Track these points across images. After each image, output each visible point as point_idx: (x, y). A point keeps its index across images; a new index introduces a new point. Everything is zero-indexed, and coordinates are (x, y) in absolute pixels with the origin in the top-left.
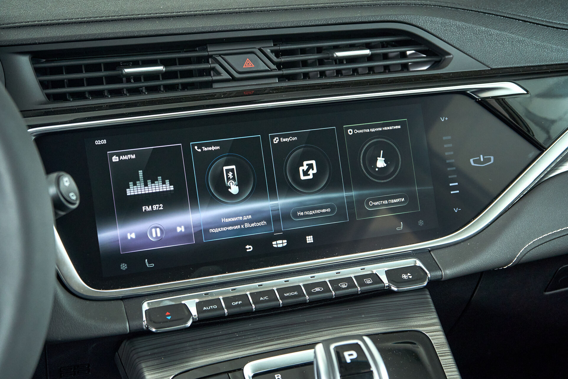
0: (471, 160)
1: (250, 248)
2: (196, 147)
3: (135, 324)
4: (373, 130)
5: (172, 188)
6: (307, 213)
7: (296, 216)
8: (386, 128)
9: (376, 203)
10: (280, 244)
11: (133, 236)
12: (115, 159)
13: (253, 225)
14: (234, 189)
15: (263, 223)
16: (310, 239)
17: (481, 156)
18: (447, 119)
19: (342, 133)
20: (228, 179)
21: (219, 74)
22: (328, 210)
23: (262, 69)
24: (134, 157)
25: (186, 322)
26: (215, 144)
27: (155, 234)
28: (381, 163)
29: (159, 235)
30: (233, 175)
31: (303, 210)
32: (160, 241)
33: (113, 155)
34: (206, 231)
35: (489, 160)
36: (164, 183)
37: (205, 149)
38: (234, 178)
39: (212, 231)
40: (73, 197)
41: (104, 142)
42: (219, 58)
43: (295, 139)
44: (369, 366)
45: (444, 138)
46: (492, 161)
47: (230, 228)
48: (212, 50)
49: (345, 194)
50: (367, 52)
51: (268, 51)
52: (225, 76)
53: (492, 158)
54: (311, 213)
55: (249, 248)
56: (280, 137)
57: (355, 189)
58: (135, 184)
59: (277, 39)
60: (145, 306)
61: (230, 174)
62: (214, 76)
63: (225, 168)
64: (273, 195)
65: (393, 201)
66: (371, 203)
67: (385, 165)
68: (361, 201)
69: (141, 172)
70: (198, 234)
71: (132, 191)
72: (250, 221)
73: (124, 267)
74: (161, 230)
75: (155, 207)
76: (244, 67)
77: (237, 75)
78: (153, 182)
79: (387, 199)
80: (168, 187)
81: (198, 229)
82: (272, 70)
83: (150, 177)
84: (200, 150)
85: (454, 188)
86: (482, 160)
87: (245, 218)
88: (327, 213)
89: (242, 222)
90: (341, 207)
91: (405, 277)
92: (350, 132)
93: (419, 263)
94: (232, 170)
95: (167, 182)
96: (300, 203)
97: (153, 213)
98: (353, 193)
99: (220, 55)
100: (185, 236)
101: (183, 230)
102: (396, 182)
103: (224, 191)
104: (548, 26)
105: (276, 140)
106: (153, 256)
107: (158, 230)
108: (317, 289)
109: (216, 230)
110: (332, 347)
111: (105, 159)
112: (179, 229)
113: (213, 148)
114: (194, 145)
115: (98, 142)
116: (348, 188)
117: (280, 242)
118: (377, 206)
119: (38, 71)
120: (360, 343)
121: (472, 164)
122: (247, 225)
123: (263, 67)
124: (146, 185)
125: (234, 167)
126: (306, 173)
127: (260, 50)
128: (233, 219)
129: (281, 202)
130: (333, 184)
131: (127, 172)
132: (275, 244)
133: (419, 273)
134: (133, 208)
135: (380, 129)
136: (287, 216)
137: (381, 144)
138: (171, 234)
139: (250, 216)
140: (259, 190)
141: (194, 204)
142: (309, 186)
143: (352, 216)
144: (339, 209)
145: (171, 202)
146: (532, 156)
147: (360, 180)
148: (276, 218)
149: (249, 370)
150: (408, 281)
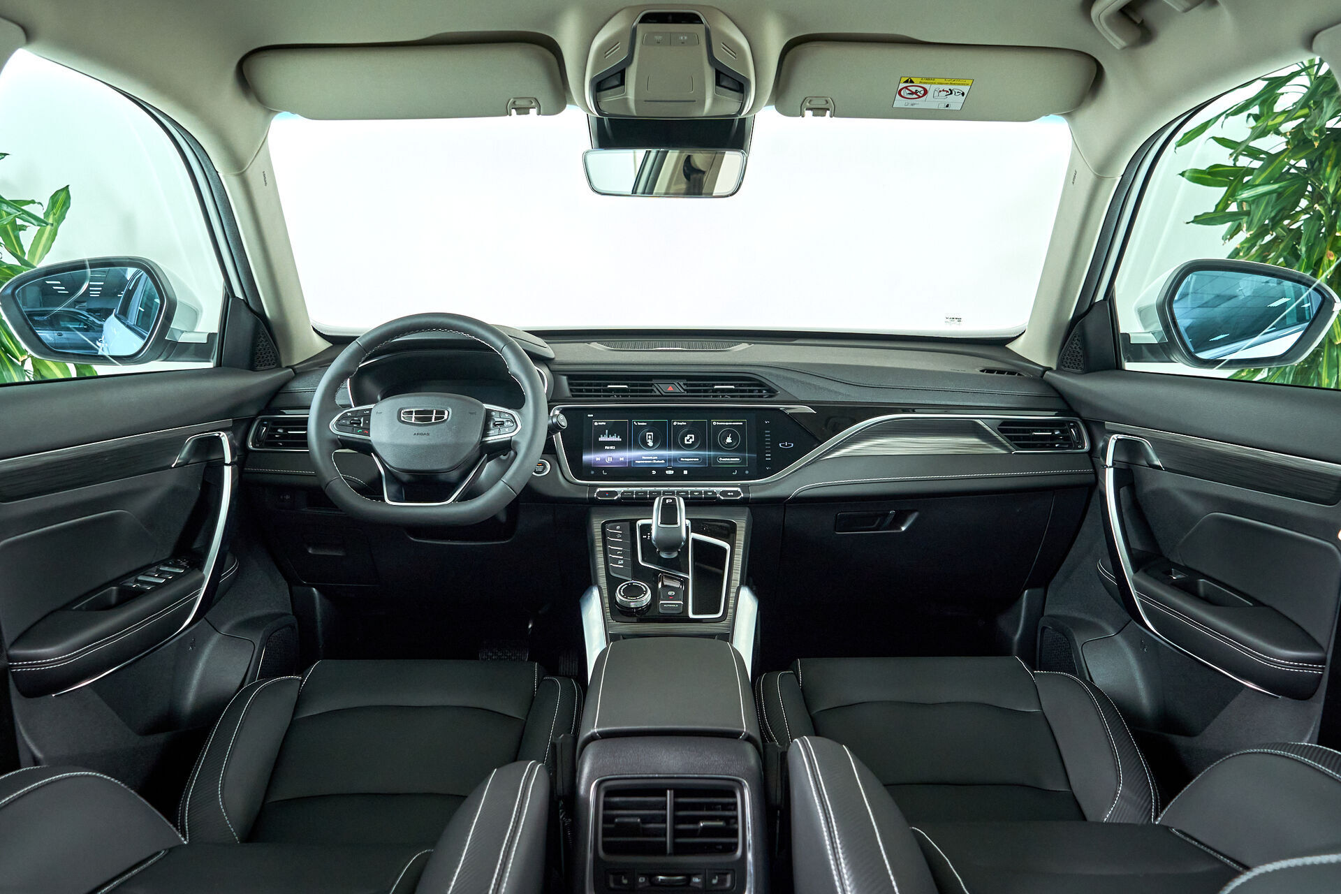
0: (780, 444)
2: (635, 422)
3: (591, 496)
4: (727, 424)
6: (685, 460)
7: (680, 460)
8: (734, 424)
9: (723, 459)
10: (671, 472)
11: (599, 459)
12: (596, 424)
13: (657, 462)
14: (651, 444)
15: (663, 461)
16: (685, 472)
17: (786, 443)
18: (769, 422)
19: (710, 423)
20: (648, 439)
21: (655, 392)
22: (698, 460)
24: (604, 424)
25: (615, 499)
26: (644, 422)
27: (609, 460)
28: (729, 440)
29: (611, 460)
31: (684, 458)
32: (611, 463)
33: (595, 422)
34: (634, 461)
35: (791, 445)
36: (617, 437)
37: (639, 424)
38: (651, 439)
39: (636, 462)
40: (563, 424)
41: (593, 415)
42: (656, 385)
43: (685, 424)
44: (676, 507)
45: (766, 432)
47: (646, 462)
48: (653, 381)
49: (707, 453)
50: (733, 387)
51: (681, 384)
52: (658, 393)
54: (688, 460)
55: (654, 472)
56: (677, 422)
57: (713, 451)
58: (603, 436)
59: (689, 378)
60: (598, 490)
61: (650, 437)
62: (653, 393)
63: (647, 434)
64: (670, 449)
65: (732, 459)
66: (721, 459)
67: (731, 441)
68: (716, 457)
69: (607, 431)
70: (630, 462)
71: (602, 439)
72: (656, 460)
73: (592, 472)
75: (611, 447)
76: (668, 390)
77: (664, 394)
78: (612, 436)
79: (730, 458)
80: (619, 439)
81: (630, 460)
82: (682, 393)
83: (611, 434)
84: (636, 424)
85: (768, 457)
86: (786, 445)
87: (654, 458)
88: (696, 461)
89: (652, 460)
90: (704, 459)
91: (729, 494)
92: (714, 423)
93: (739, 490)
95: (619, 437)
96: (683, 455)
97: (610, 450)
98: (712, 453)
100: (624, 463)
101: (623, 460)
102: (736, 450)
103: (645, 444)
104: (841, 382)
105: (675, 423)
106: (606, 469)
107: (611, 458)
108: (683, 493)
109: (639, 462)
111: (591, 423)
112: (621, 459)
113: (643, 424)
115: (589, 416)
116: (709, 450)
118: (724, 461)
119: (570, 384)
120: (676, 498)
121: (781, 446)
122: (654, 461)
123: (678, 391)
124: (608, 437)
125: (652, 434)
126: (688, 441)
127: (678, 382)
128: (649, 458)
129: (673, 453)
130: (702, 448)
131: (601, 431)
132: (667, 472)
133: (737, 493)
134: (601, 447)
135: (731, 423)
136: (675, 460)
137: (731, 431)
138: (616, 461)
139: (656, 458)
140: (663, 446)
141: (630, 449)
142: (689, 447)
143: (710, 464)
144: (703, 460)
145: (619, 446)
146: (815, 445)
147: (716, 447)
148: (670, 460)
149: (640, 523)
150: (731, 496)
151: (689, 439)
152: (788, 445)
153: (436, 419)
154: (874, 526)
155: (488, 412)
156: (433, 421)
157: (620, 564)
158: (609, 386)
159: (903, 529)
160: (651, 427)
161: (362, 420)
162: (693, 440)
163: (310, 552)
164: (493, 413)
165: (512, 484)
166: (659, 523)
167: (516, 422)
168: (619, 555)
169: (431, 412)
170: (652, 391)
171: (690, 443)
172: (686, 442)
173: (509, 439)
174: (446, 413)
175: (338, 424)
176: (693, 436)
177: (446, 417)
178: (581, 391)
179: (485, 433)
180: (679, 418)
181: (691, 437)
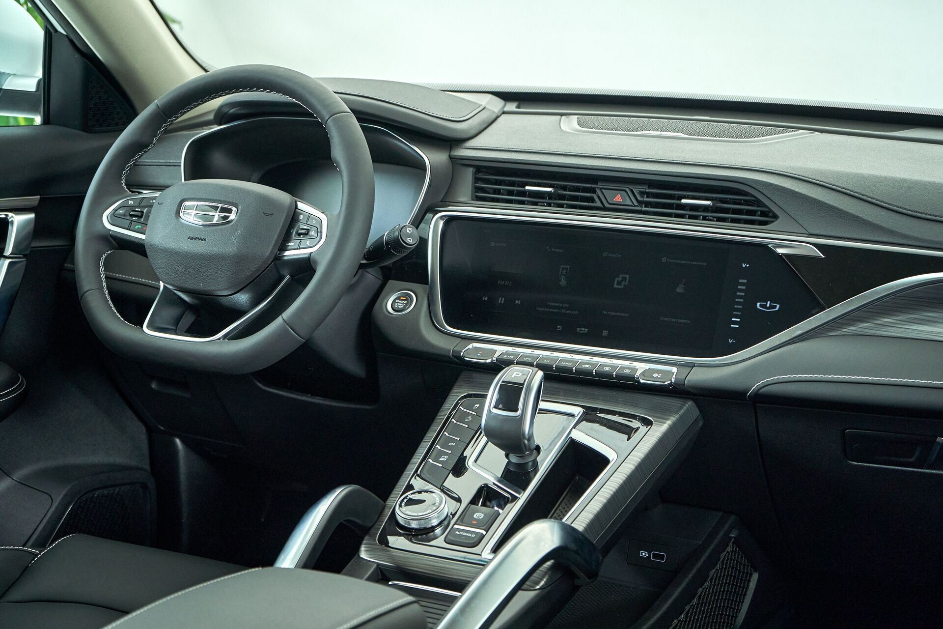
0: (758, 304)
1: (560, 328)
2: (548, 247)
3: (456, 353)
4: (683, 262)
5: (522, 272)
6: (609, 313)
7: (600, 312)
8: (694, 263)
9: (665, 319)
11: (487, 299)
13: (568, 312)
14: (563, 283)
15: (576, 312)
16: (605, 333)
17: (769, 302)
18: (748, 265)
19: (657, 259)
20: (562, 275)
21: (594, 201)
22: (627, 315)
23: (627, 203)
24: (505, 245)
25: (488, 360)
26: (561, 248)
27: (499, 302)
28: (680, 289)
29: (503, 302)
30: (566, 272)
31: (607, 310)
32: (501, 307)
34: (535, 308)
35: (775, 307)
36: (518, 267)
37: (553, 250)
38: (565, 275)
39: (538, 308)
40: (410, 240)
42: (598, 191)
43: (620, 256)
45: (741, 281)
46: (777, 309)
47: (551, 310)
48: (600, 185)
49: (644, 306)
50: (709, 203)
51: (637, 191)
52: (598, 204)
53: (778, 306)
54: (612, 314)
56: (609, 252)
57: (653, 304)
59: (651, 184)
60: (470, 346)
61: (564, 272)
63: (562, 266)
64: (588, 294)
65: (679, 320)
66: (662, 318)
67: (683, 291)
68: (655, 315)
69: (506, 257)
71: (496, 268)
72: (567, 309)
74: (505, 299)
75: (506, 283)
76: (614, 200)
77: (607, 205)
78: (511, 265)
79: (676, 318)
82: (635, 206)
84: (549, 250)
85: (735, 323)
86: (768, 305)
87: (564, 306)
88: (625, 317)
89: (561, 308)
91: (656, 375)
92: (664, 260)
93: (673, 370)
94: (566, 269)
95: (520, 267)
96: (608, 305)
97: (503, 286)
98: (650, 307)
99: (601, 189)
101: (519, 303)
103: (556, 283)
105: (605, 254)
107: (503, 299)
108: (587, 366)
109: (542, 309)
112: (517, 302)
113: (559, 250)
116: (648, 303)
117: (583, 329)
118: (667, 321)
119: (476, 180)
121: (758, 307)
122: (563, 311)
123: (629, 202)
124: (506, 266)
125: (569, 267)
126: (619, 283)
127: (632, 190)
128: (557, 304)
129: (593, 300)
130: (637, 297)
131: (498, 255)
132: (578, 330)
133: (668, 375)
134: (493, 280)
135: (689, 262)
136: (594, 311)
137: (686, 274)
138: (511, 304)
139: (568, 305)
140: (580, 288)
142: (618, 293)
143: (644, 324)
144: (635, 316)
145: (518, 281)
146: (814, 312)
147: (659, 298)
148: (586, 312)
150: (657, 379)
151: (622, 281)
152: (771, 307)
154: (912, 460)
157: (441, 462)
158: (527, 188)
160: (570, 256)
161: (145, 211)
162: (626, 283)
163: (154, 386)
166: (492, 406)
167: (321, 232)
168: (450, 447)
170: (592, 200)
171: (622, 287)
172: (615, 286)
173: (307, 256)
174: (234, 211)
175: (114, 214)
176: (628, 276)
178: (498, 192)
179: (283, 247)
181: (624, 279)
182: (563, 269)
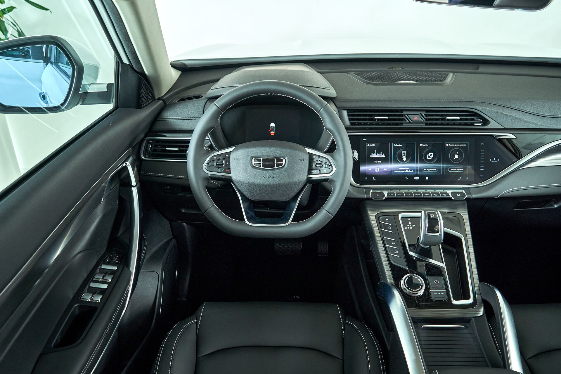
0: (490, 160)
2: (394, 144)
3: (368, 196)
4: (455, 145)
5: (385, 156)
6: (427, 170)
7: (423, 170)
8: (460, 145)
9: (452, 170)
11: (371, 170)
12: (368, 145)
13: (409, 171)
14: (404, 159)
15: (412, 171)
16: (427, 178)
17: (494, 158)
18: (484, 144)
19: (444, 144)
20: (403, 156)
21: (405, 121)
22: (435, 170)
23: (420, 120)
24: (374, 145)
25: (383, 198)
26: (400, 144)
27: (377, 170)
28: (456, 156)
29: (378, 170)
30: (405, 154)
31: (426, 169)
32: (379, 172)
33: (368, 144)
34: (394, 171)
35: (497, 160)
36: (382, 154)
37: (397, 145)
38: (405, 156)
39: (395, 171)
40: (357, 157)
41: (366, 140)
42: (406, 116)
43: (428, 145)
44: (438, 220)
45: (481, 151)
47: (401, 171)
48: (404, 112)
49: (442, 165)
50: (459, 118)
51: (423, 115)
52: (408, 122)
53: (499, 160)
54: (429, 170)
55: (406, 178)
56: (422, 144)
57: (446, 164)
58: (373, 154)
59: (427, 111)
60: (371, 191)
61: (404, 154)
62: (404, 121)
63: (403, 152)
64: (417, 162)
65: (458, 170)
66: (451, 170)
67: (458, 157)
68: (447, 168)
69: (376, 150)
70: (391, 172)
71: (372, 156)
72: (408, 170)
73: (366, 178)
74: (379, 169)
75: (379, 162)
76: (414, 119)
77: (411, 121)
78: (379, 154)
79: (457, 169)
80: (383, 156)
81: (391, 170)
82: (424, 121)
83: (379, 152)
84: (395, 145)
85: (482, 168)
86: (494, 160)
87: (407, 169)
88: (434, 171)
89: (405, 170)
91: (458, 195)
92: (447, 145)
93: (464, 192)
95: (383, 154)
96: (426, 166)
97: (378, 163)
98: (445, 165)
99: (407, 115)
100: (387, 172)
101: (386, 170)
102: (461, 164)
103: (401, 159)
104: (531, 114)
105: (421, 145)
106: (375, 176)
107: (378, 169)
108: (427, 195)
109: (397, 171)
110: (427, 212)
111: (365, 145)
112: (385, 169)
113: (400, 145)
114: (393, 144)
115: (364, 140)
116: (443, 163)
117: (417, 178)
118: (453, 171)
119: (349, 115)
120: (436, 212)
121: (491, 161)
122: (407, 171)
124: (377, 154)
125: (405, 152)
126: (429, 157)
127: (420, 114)
128: (403, 169)
129: (419, 165)
130: (438, 162)
131: (372, 150)
132: (415, 178)
133: (463, 195)
134: (372, 161)
135: (458, 145)
136: (421, 170)
137: (458, 150)
138: (382, 171)
139: (408, 169)
140: (412, 161)
141: (391, 162)
142: (430, 161)
143: (443, 173)
144: (439, 170)
145: (384, 161)
146: (514, 161)
147: (448, 161)
148: (417, 170)
149: (400, 216)
150: (459, 197)
151: (430, 156)
153: (278, 165)
155: (311, 155)
156: (275, 167)
157: (396, 254)
158: (376, 118)
159: (556, 206)
160: (405, 147)
161: (224, 162)
162: (433, 156)
163: (183, 211)
164: (314, 157)
165: (331, 211)
166: (427, 232)
167: (331, 165)
168: (393, 245)
169: (273, 160)
170: (403, 119)
171: (431, 158)
172: (428, 158)
173: (327, 178)
174: (284, 160)
175: (209, 167)
176: (433, 154)
177: (284, 164)
179: (309, 173)
180: (424, 141)
181: (431, 154)
182: (403, 153)
